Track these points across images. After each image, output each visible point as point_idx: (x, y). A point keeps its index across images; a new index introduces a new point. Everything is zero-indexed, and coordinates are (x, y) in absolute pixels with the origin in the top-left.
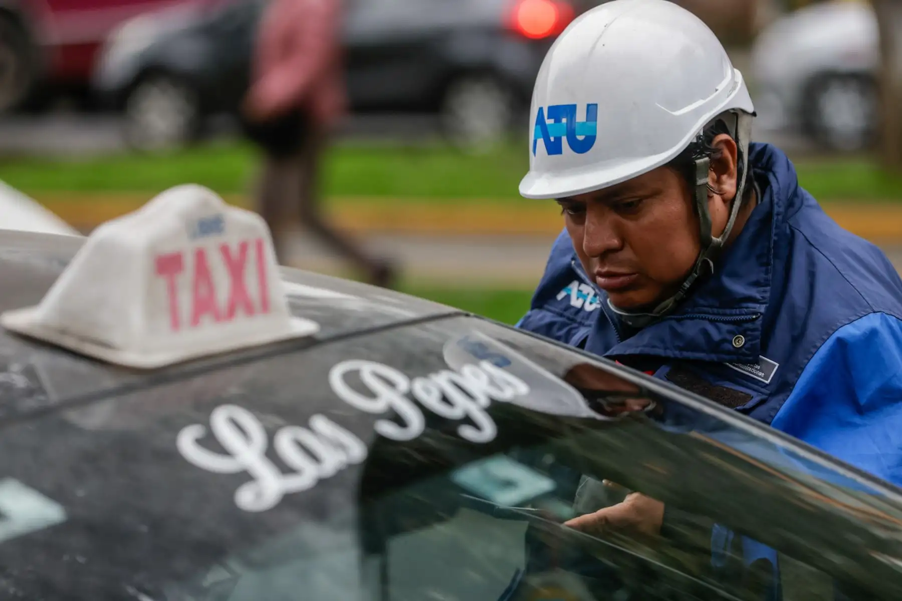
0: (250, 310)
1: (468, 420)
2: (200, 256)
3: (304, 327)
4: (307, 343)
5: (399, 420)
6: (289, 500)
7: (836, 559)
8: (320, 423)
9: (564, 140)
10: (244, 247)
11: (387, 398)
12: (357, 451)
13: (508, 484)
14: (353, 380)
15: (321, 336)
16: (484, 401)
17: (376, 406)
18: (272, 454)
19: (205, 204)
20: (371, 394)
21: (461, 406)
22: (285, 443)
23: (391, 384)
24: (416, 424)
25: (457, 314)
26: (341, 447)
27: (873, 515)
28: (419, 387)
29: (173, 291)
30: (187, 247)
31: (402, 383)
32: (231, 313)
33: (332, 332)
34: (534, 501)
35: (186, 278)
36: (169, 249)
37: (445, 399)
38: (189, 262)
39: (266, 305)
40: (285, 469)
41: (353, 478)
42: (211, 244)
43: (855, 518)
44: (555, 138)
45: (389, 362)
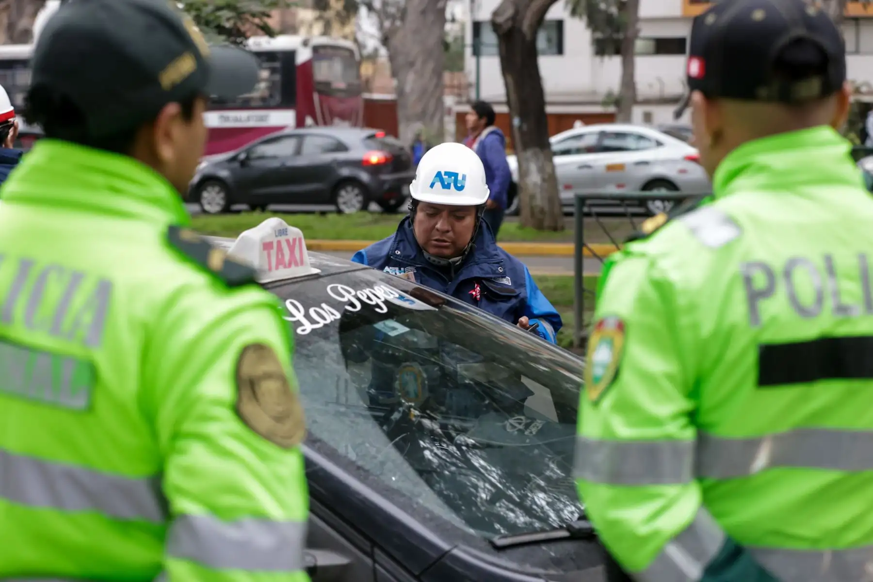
0: (296, 264)
1: (378, 306)
2: (279, 242)
3: (316, 271)
4: (316, 277)
5: (353, 305)
6: (314, 331)
7: (513, 364)
8: (324, 305)
9: (452, 185)
10: (294, 240)
11: (347, 297)
12: (338, 316)
13: (394, 329)
14: (334, 290)
15: (322, 274)
16: (383, 299)
17: (345, 300)
18: (307, 316)
19: (281, 224)
20: (343, 296)
21: (375, 301)
22: (312, 311)
23: (349, 293)
24: (359, 306)
25: (370, 268)
26: (333, 314)
27: (528, 347)
28: (359, 294)
29: (269, 256)
30: (275, 240)
31: (353, 293)
32: (290, 265)
33: (326, 273)
34: (403, 335)
35: (274, 252)
36: (268, 240)
37: (369, 298)
38: (275, 245)
39: (302, 263)
40: (313, 321)
41: (337, 325)
42: (283, 239)
43: (522, 348)
44: (448, 183)
45: (348, 285)
